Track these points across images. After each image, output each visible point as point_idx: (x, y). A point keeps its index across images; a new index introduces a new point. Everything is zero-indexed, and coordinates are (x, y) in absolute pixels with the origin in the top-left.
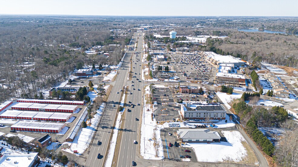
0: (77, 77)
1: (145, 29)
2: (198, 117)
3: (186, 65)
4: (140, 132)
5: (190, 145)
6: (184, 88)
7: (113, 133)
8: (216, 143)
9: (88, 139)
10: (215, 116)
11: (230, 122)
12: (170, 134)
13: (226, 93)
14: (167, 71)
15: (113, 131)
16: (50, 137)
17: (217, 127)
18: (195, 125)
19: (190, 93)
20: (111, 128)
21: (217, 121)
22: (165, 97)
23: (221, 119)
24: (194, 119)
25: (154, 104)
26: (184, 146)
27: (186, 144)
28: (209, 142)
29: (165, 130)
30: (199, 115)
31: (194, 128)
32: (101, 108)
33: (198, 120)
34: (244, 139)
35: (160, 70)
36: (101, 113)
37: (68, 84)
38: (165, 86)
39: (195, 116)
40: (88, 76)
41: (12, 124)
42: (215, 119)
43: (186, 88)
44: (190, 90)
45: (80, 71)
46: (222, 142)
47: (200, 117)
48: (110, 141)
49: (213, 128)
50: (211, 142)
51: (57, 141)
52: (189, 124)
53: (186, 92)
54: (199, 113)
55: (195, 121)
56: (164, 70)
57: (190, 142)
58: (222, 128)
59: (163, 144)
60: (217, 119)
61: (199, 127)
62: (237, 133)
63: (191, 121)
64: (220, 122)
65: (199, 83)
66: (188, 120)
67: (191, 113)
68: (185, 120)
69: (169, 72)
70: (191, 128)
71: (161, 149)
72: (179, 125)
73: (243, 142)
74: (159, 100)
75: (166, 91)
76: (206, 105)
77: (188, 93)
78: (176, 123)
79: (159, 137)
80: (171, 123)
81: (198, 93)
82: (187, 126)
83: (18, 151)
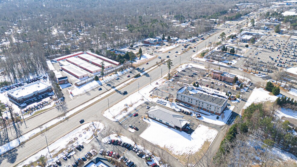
0: (143, 44)
1: (287, 4)
2: (190, 103)
3: (271, 51)
4: (128, 97)
5: (150, 122)
6: (217, 73)
7: (108, 91)
8: (177, 130)
9: (89, 88)
10: (208, 108)
11: (222, 121)
12: (147, 108)
13: (269, 92)
14: (232, 54)
15: (110, 89)
16: (67, 79)
17: (203, 119)
18: (181, 110)
19: (220, 80)
20: (112, 87)
21: (209, 114)
22: (189, 77)
23: (214, 114)
24: (185, 103)
25: (169, 80)
26: (145, 120)
27: (149, 120)
28: (170, 127)
29: (150, 103)
30: (190, 100)
31: (177, 112)
32: (125, 71)
33: (188, 106)
34: (212, 141)
35: (224, 51)
36: (120, 75)
37: (129, 48)
38: (205, 68)
39: (186, 100)
40: (150, 45)
41: (64, 65)
42: (208, 111)
43: (219, 74)
44: (221, 77)
45: (147, 40)
46: (183, 132)
47: (191, 104)
48: (99, 95)
49: (197, 118)
50: (172, 127)
51: (72, 84)
52: (177, 106)
53: (217, 78)
54: (190, 99)
55: (185, 105)
56: (229, 52)
57: (154, 119)
58: (205, 122)
59: (132, 112)
60: (209, 112)
61: (183, 112)
62: (214, 133)
63: (181, 104)
64: (211, 116)
65: (252, 73)
66: (178, 103)
67: (183, 97)
68: (176, 102)
69: (234, 54)
70: (174, 110)
71: (125, 114)
72: (165, 104)
73: (207, 143)
74: (179, 78)
75: (199, 72)
76: (210, 95)
77: (219, 79)
78: (165, 101)
79: (135, 106)
80: (160, 100)
81: (231, 83)
82: (174, 107)
83: (50, 82)
